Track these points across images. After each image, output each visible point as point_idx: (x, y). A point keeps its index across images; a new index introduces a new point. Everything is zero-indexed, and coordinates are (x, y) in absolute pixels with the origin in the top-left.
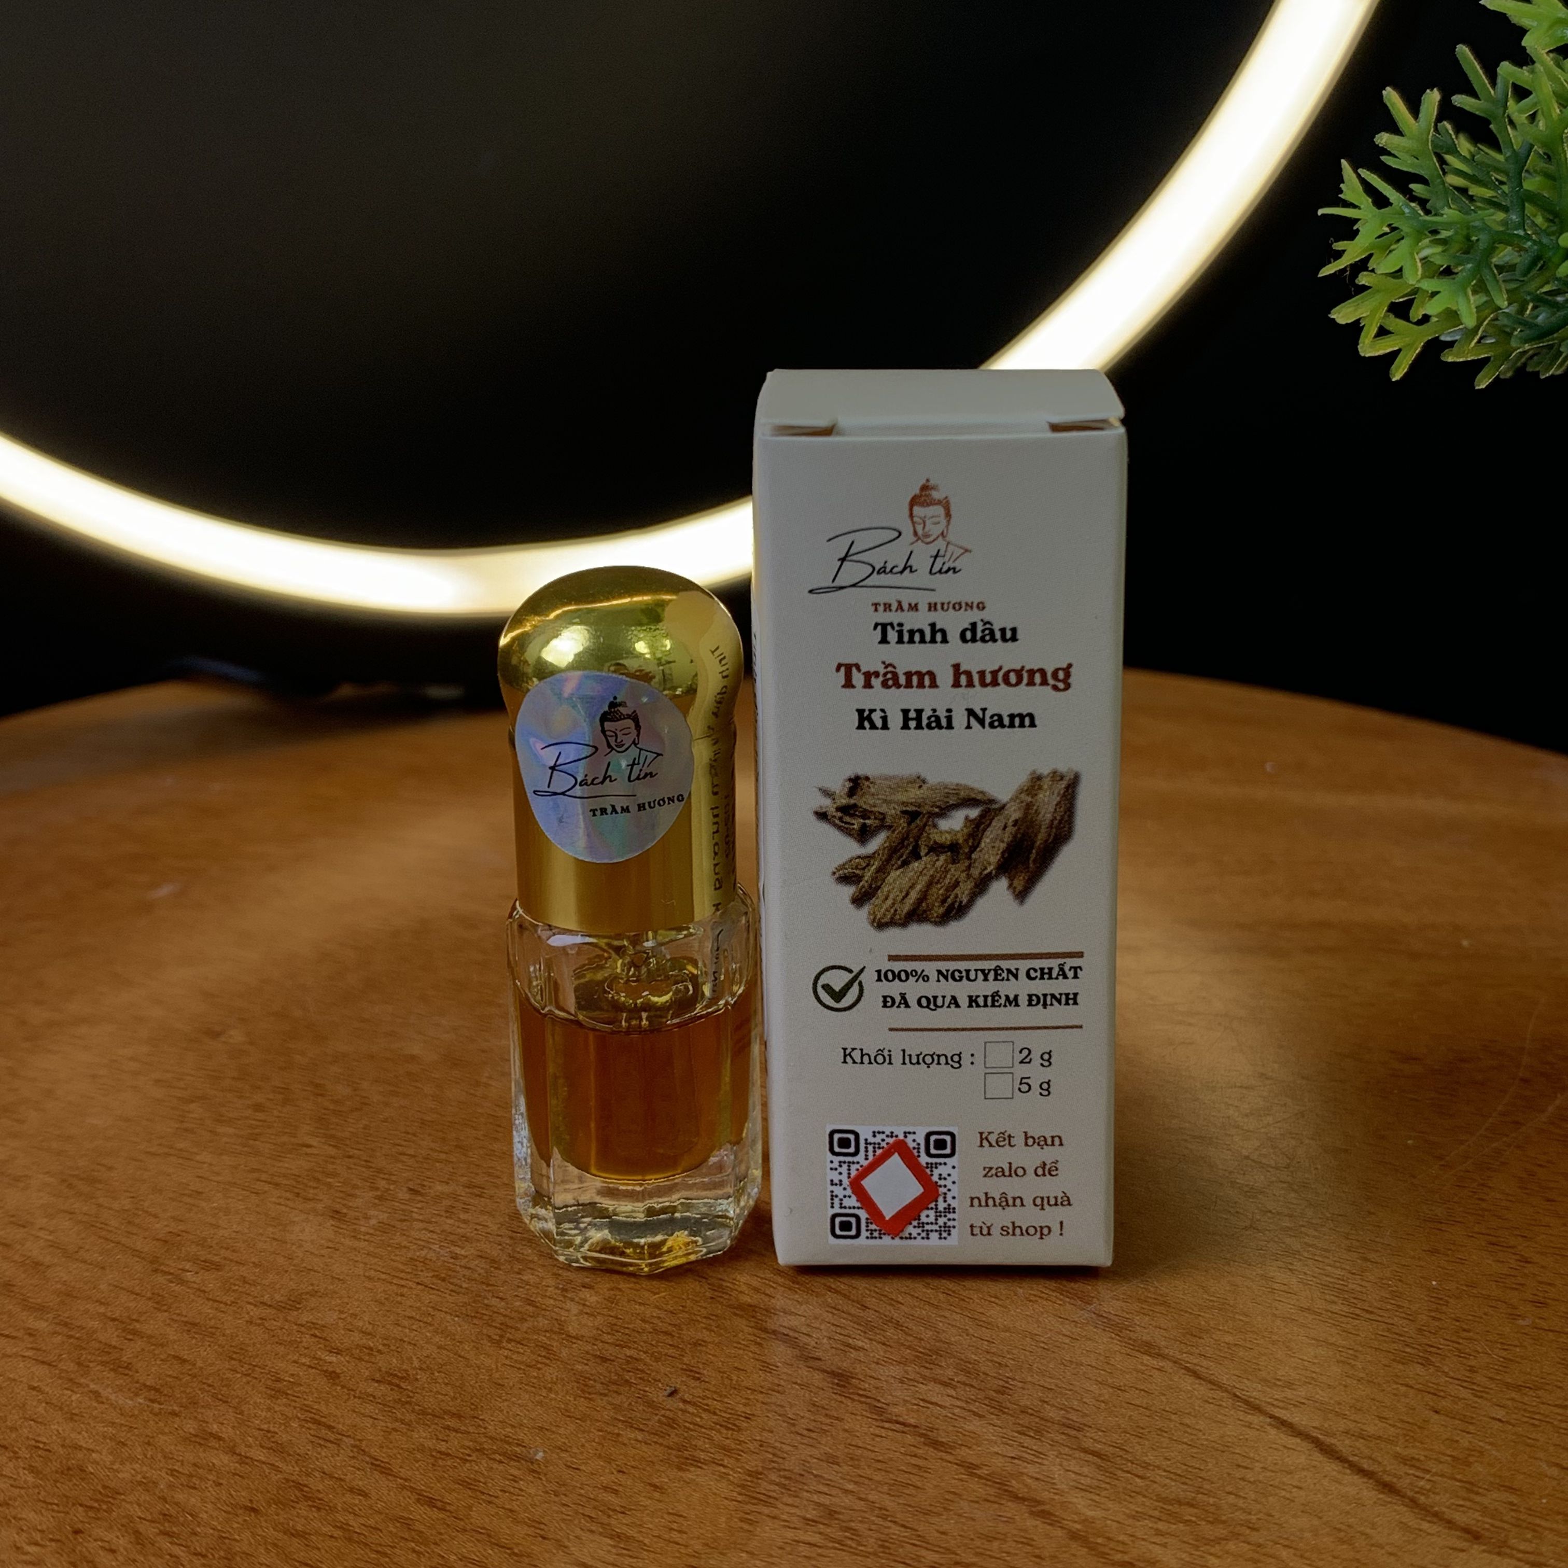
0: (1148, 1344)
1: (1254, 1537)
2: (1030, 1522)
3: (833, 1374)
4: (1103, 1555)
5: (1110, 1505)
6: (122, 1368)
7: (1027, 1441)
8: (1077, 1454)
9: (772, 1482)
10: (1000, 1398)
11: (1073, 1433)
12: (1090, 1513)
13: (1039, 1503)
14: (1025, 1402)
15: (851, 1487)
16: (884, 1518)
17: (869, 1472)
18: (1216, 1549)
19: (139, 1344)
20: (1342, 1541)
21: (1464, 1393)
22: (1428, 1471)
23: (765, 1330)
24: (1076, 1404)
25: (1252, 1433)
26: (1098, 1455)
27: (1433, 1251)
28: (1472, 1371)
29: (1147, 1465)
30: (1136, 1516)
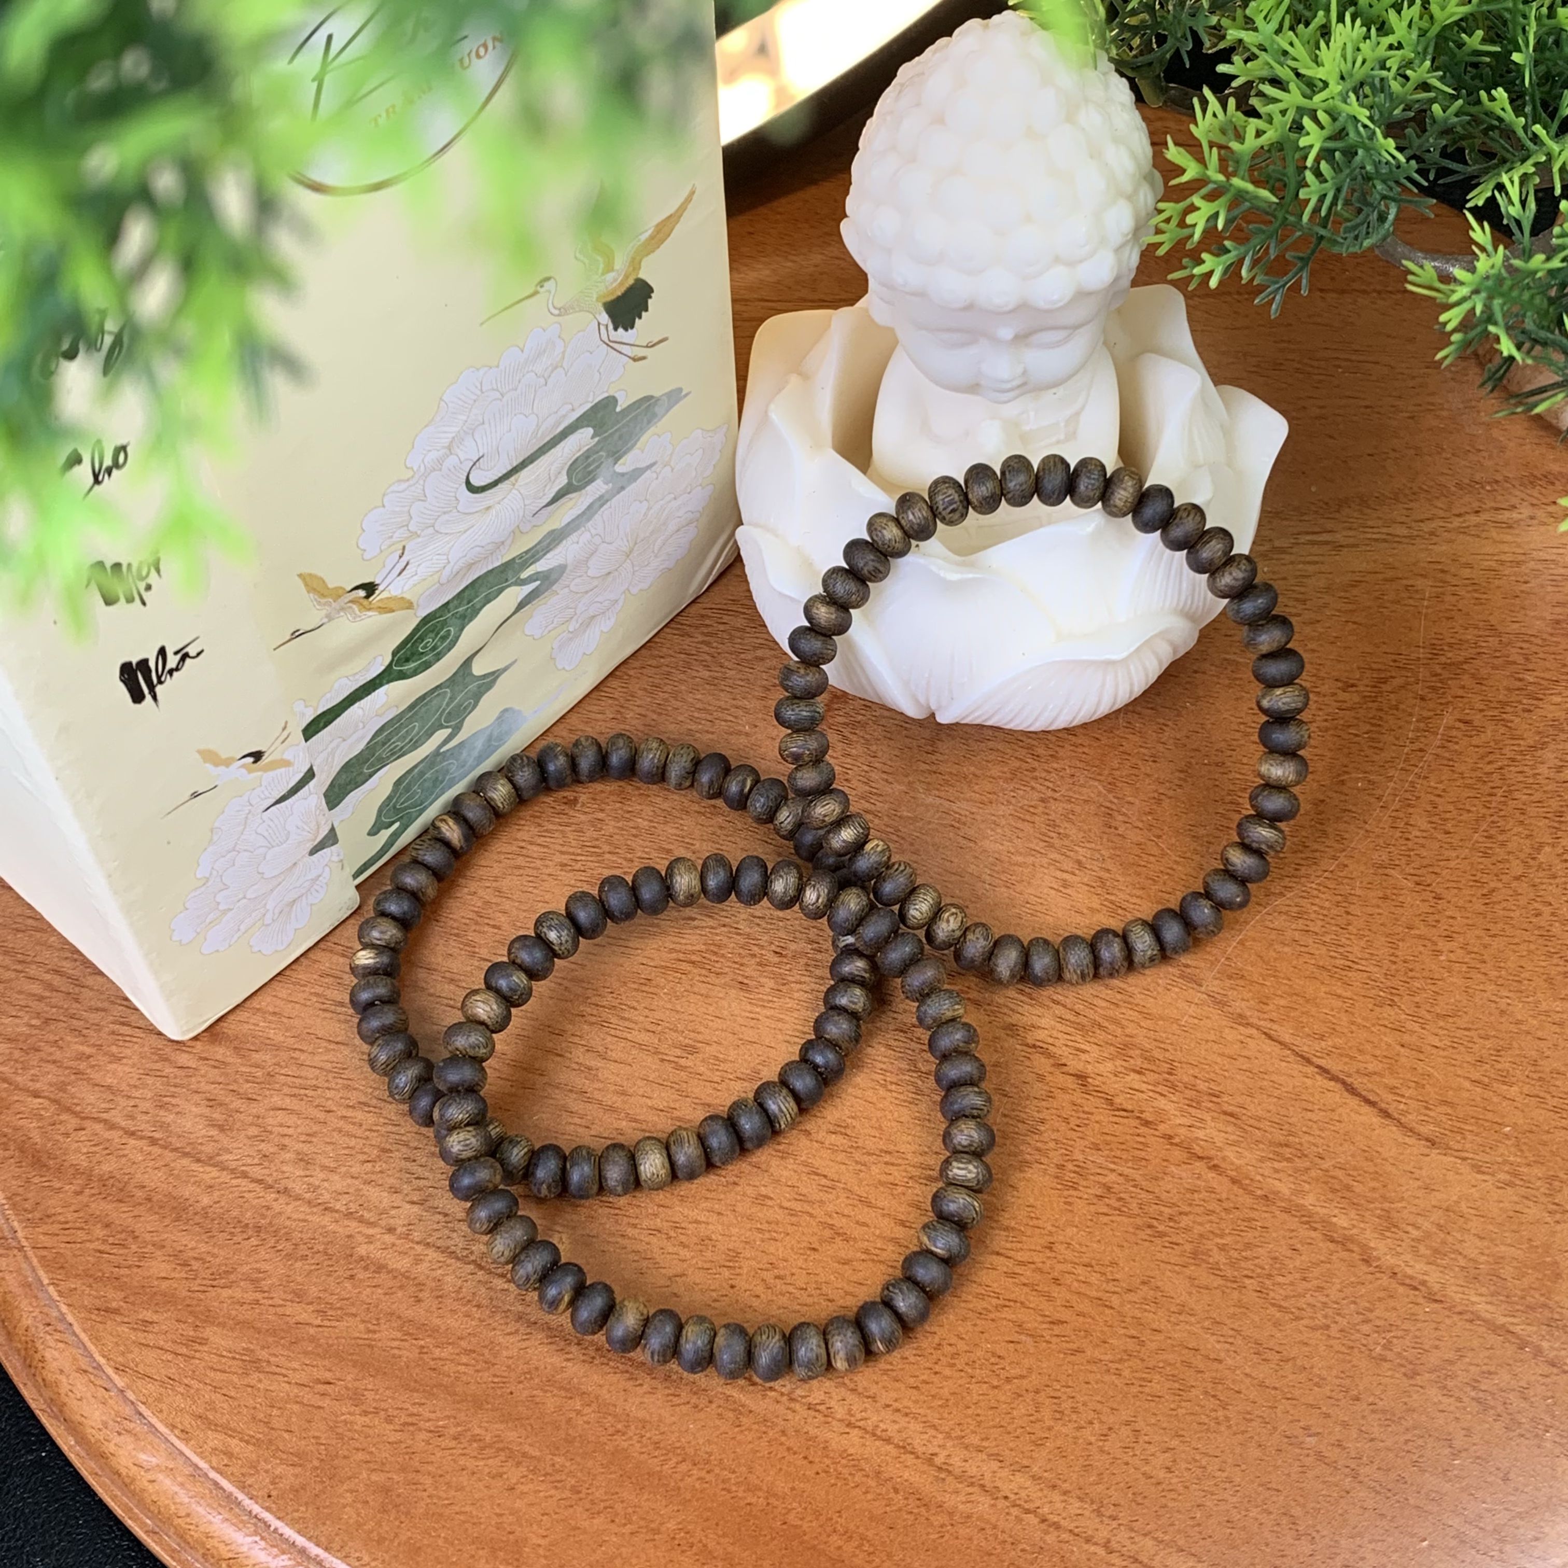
0: (1240, 1016)
1: (1326, 1165)
2: (1211, 1175)
3: (1078, 1076)
4: (1251, 1193)
5: (1246, 1153)
7: (1193, 1112)
8: (1223, 1117)
9: (1071, 1171)
10: (1171, 1078)
11: (1214, 1099)
12: (1238, 1162)
13: (1210, 1159)
14: (1186, 1079)
15: (1112, 1166)
16: (1135, 1186)
17: (1118, 1153)
18: (1307, 1178)
20: (1367, 1159)
21: (1416, 1027)
22: (1403, 1096)
23: (1027, 1045)
24: (1212, 1075)
25: (1309, 1082)
26: (1232, 1115)
27: (1385, 898)
28: (1418, 1006)
29: (1259, 1119)
30: (1262, 1160)
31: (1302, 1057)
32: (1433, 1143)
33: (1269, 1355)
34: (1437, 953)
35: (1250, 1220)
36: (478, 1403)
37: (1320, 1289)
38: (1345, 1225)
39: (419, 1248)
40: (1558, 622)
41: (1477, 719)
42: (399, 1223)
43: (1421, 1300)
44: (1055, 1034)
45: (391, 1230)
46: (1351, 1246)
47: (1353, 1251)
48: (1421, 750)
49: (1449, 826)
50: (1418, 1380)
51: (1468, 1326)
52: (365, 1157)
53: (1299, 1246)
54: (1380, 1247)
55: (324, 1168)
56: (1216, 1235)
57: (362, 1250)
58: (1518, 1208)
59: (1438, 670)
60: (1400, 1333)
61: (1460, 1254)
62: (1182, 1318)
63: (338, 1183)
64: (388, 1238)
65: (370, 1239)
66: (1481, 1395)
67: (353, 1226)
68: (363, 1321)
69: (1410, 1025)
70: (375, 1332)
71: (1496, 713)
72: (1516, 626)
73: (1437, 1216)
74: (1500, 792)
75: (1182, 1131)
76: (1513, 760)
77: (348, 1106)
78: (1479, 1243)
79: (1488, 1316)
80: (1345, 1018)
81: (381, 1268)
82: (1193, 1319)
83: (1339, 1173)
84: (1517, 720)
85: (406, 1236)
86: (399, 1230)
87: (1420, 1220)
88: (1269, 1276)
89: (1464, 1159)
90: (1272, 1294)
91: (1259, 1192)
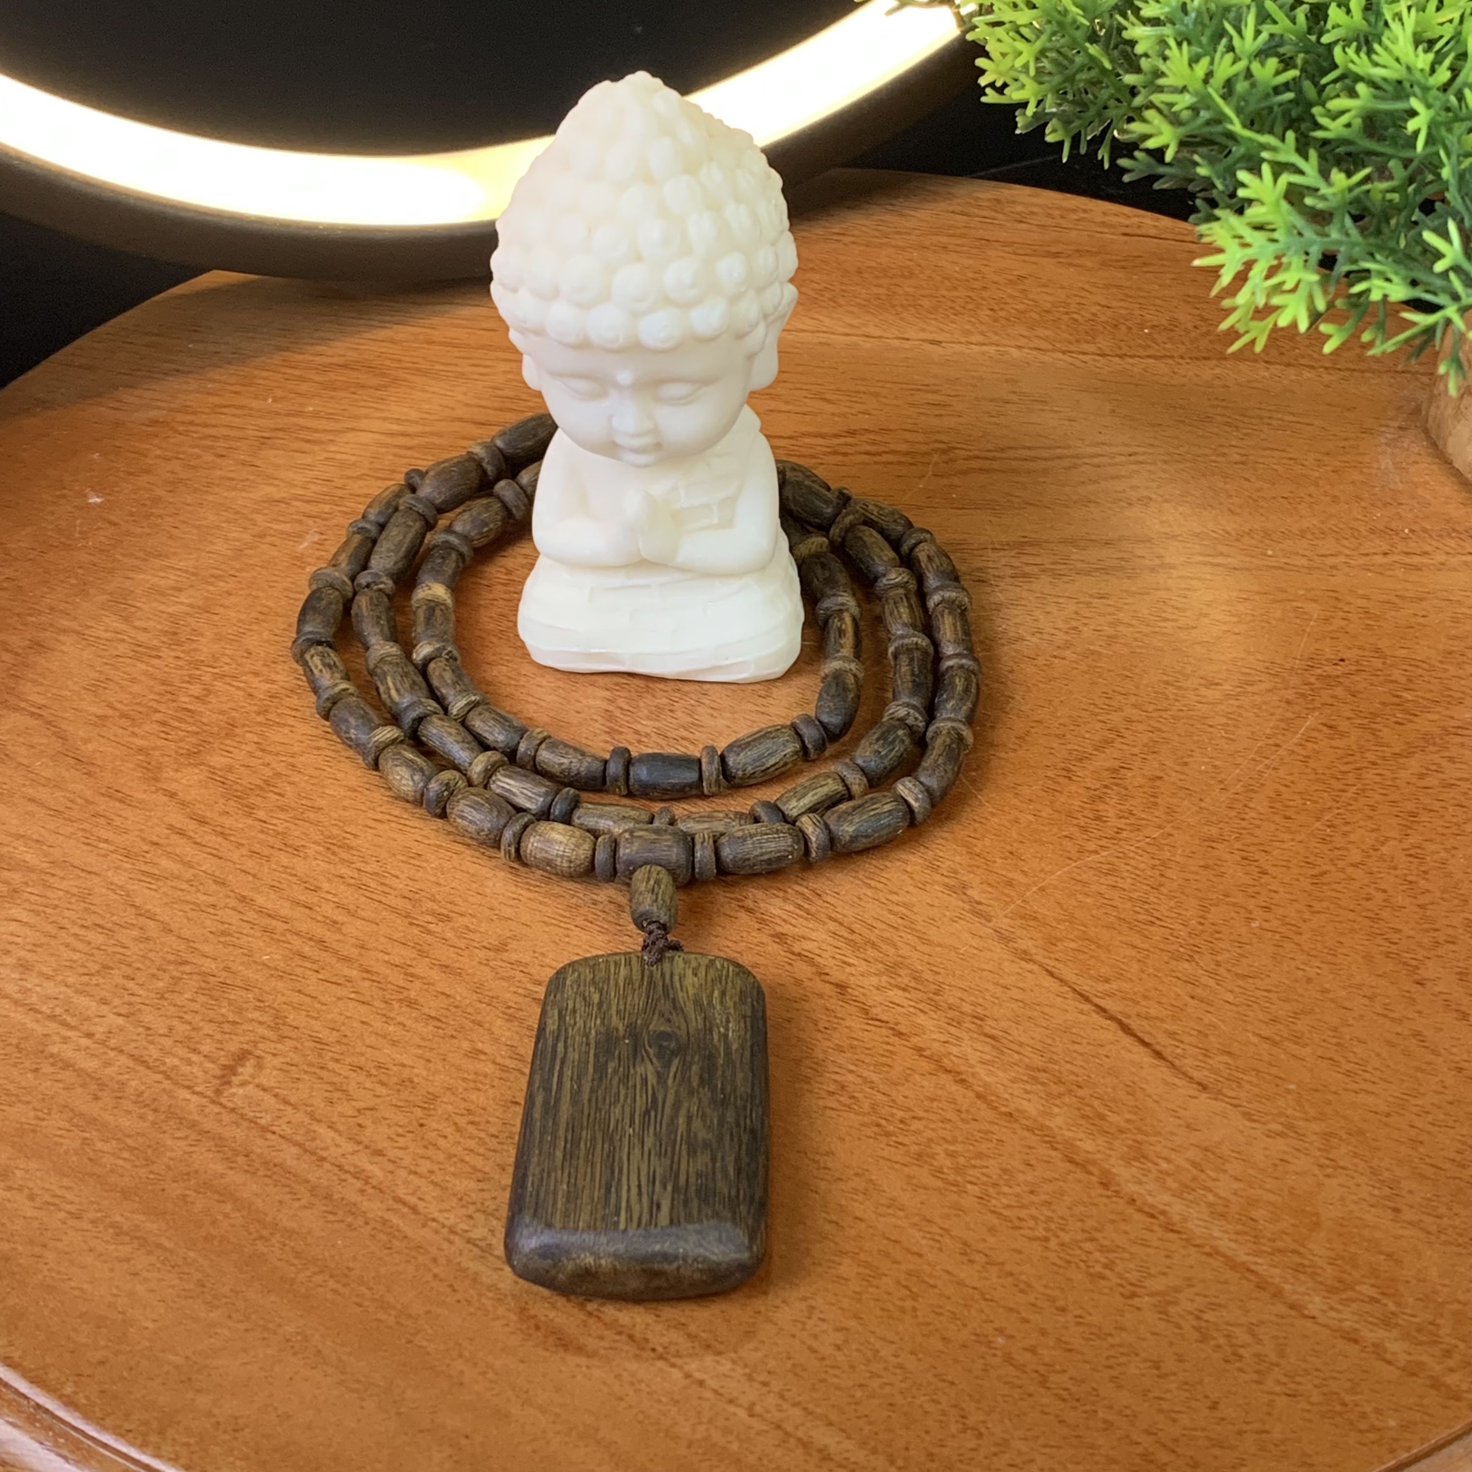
0: (1025, 952)
1: (1081, 1093)
2: (955, 1087)
3: (837, 985)
4: (995, 1108)
5: (1000, 1073)
6: (412, 1004)
7: (953, 1030)
8: (982, 1038)
10: (936, 998)
11: (977, 1021)
12: (988, 1079)
13: (959, 1073)
14: (951, 1000)
15: (852, 1068)
16: (872, 1089)
17: (862, 1057)
18: (1058, 1102)
19: (417, 984)
20: (1128, 1093)
21: (1212, 983)
22: (1182, 1042)
23: (793, 953)
24: (981, 1001)
25: (1083, 1018)
26: (992, 1037)
27: (1206, 867)
28: (1218, 964)
29: (1021, 1044)
30: (1014, 1081)
31: (1081, 995)
32: (1203, 1087)
33: (977, 1257)
34: (1250, 920)
35: (987, 1132)
36: (126, 1194)
37: (1047, 1203)
38: (1089, 1149)
39: (112, 1054)
40: (1450, 653)
41: (1344, 725)
42: (100, 1030)
43: (1156, 1228)
44: (824, 947)
45: (90, 1035)
46: (1091, 1168)
47: (1092, 1174)
48: (1277, 745)
49: (1290, 813)
50: (1136, 1301)
51: (1204, 1258)
52: (85, 971)
53: (1033, 1162)
54: (1123, 1173)
55: (41, 974)
56: (947, 1141)
57: (54, 1049)
58: (1286, 1157)
59: (1312, 680)
60: (1126, 1256)
61: (1211, 1191)
62: (890, 1211)
63: (51, 988)
64: (85, 1042)
65: (65, 1040)
66: (1204, 1324)
67: (53, 1026)
68: (35, 1109)
69: (1205, 980)
70: (43, 1120)
71: (1366, 721)
72: (1404, 651)
73: (1193, 1154)
74: (1353, 789)
75: (936, 1045)
76: (1374, 763)
77: (82, 926)
78: (1236, 1185)
79: (1229, 1253)
80: (1136, 966)
81: (67, 1065)
82: (901, 1213)
83: (1096, 1103)
84: (1386, 730)
85: (103, 1043)
86: (97, 1036)
87: (1173, 1156)
88: (995, 1185)
89: (1236, 1106)
90: (993, 1202)
91: (1003, 1109)
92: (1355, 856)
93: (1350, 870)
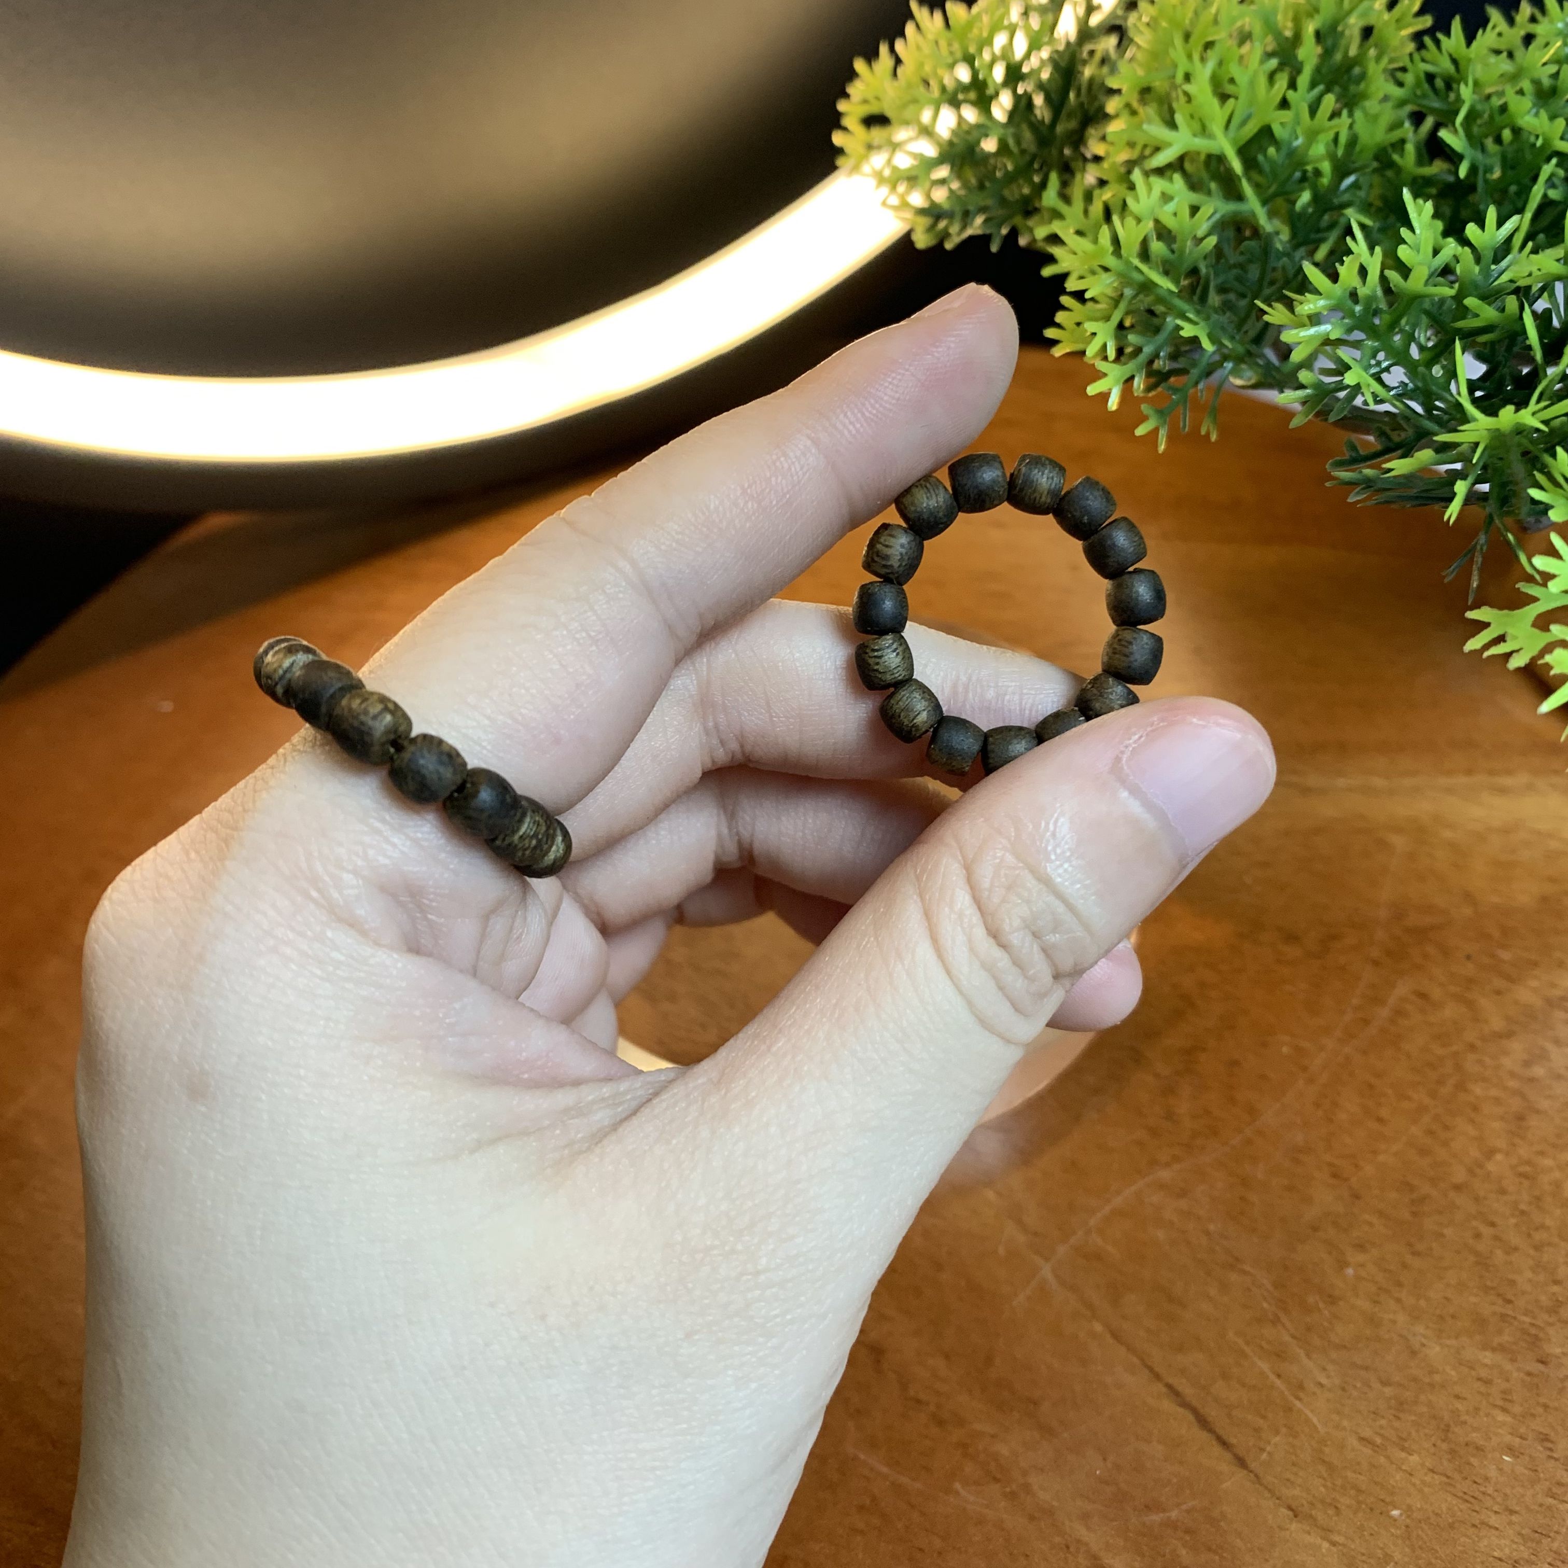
2: (1003, 1504)
31: (1151, 1369)
32: (1295, 1513)
49: (1383, 1113)
69: (1294, 1351)
75: (982, 1440)
84: (1484, 1002)
92: (1459, 1175)
93: (1452, 1194)
